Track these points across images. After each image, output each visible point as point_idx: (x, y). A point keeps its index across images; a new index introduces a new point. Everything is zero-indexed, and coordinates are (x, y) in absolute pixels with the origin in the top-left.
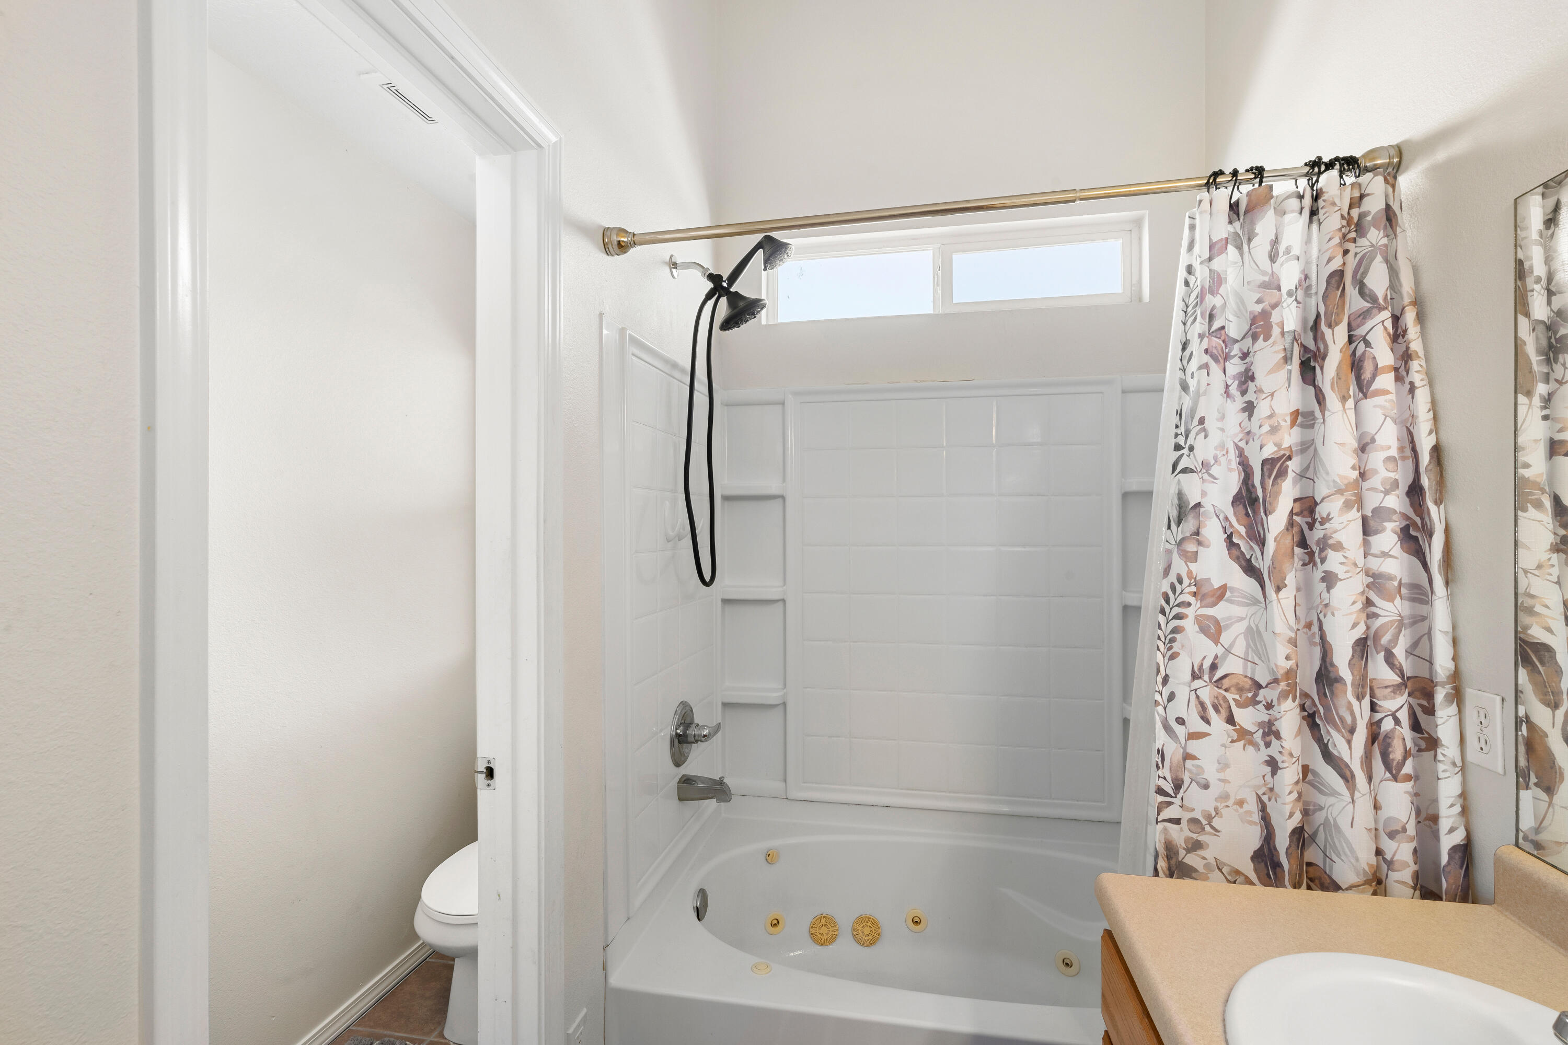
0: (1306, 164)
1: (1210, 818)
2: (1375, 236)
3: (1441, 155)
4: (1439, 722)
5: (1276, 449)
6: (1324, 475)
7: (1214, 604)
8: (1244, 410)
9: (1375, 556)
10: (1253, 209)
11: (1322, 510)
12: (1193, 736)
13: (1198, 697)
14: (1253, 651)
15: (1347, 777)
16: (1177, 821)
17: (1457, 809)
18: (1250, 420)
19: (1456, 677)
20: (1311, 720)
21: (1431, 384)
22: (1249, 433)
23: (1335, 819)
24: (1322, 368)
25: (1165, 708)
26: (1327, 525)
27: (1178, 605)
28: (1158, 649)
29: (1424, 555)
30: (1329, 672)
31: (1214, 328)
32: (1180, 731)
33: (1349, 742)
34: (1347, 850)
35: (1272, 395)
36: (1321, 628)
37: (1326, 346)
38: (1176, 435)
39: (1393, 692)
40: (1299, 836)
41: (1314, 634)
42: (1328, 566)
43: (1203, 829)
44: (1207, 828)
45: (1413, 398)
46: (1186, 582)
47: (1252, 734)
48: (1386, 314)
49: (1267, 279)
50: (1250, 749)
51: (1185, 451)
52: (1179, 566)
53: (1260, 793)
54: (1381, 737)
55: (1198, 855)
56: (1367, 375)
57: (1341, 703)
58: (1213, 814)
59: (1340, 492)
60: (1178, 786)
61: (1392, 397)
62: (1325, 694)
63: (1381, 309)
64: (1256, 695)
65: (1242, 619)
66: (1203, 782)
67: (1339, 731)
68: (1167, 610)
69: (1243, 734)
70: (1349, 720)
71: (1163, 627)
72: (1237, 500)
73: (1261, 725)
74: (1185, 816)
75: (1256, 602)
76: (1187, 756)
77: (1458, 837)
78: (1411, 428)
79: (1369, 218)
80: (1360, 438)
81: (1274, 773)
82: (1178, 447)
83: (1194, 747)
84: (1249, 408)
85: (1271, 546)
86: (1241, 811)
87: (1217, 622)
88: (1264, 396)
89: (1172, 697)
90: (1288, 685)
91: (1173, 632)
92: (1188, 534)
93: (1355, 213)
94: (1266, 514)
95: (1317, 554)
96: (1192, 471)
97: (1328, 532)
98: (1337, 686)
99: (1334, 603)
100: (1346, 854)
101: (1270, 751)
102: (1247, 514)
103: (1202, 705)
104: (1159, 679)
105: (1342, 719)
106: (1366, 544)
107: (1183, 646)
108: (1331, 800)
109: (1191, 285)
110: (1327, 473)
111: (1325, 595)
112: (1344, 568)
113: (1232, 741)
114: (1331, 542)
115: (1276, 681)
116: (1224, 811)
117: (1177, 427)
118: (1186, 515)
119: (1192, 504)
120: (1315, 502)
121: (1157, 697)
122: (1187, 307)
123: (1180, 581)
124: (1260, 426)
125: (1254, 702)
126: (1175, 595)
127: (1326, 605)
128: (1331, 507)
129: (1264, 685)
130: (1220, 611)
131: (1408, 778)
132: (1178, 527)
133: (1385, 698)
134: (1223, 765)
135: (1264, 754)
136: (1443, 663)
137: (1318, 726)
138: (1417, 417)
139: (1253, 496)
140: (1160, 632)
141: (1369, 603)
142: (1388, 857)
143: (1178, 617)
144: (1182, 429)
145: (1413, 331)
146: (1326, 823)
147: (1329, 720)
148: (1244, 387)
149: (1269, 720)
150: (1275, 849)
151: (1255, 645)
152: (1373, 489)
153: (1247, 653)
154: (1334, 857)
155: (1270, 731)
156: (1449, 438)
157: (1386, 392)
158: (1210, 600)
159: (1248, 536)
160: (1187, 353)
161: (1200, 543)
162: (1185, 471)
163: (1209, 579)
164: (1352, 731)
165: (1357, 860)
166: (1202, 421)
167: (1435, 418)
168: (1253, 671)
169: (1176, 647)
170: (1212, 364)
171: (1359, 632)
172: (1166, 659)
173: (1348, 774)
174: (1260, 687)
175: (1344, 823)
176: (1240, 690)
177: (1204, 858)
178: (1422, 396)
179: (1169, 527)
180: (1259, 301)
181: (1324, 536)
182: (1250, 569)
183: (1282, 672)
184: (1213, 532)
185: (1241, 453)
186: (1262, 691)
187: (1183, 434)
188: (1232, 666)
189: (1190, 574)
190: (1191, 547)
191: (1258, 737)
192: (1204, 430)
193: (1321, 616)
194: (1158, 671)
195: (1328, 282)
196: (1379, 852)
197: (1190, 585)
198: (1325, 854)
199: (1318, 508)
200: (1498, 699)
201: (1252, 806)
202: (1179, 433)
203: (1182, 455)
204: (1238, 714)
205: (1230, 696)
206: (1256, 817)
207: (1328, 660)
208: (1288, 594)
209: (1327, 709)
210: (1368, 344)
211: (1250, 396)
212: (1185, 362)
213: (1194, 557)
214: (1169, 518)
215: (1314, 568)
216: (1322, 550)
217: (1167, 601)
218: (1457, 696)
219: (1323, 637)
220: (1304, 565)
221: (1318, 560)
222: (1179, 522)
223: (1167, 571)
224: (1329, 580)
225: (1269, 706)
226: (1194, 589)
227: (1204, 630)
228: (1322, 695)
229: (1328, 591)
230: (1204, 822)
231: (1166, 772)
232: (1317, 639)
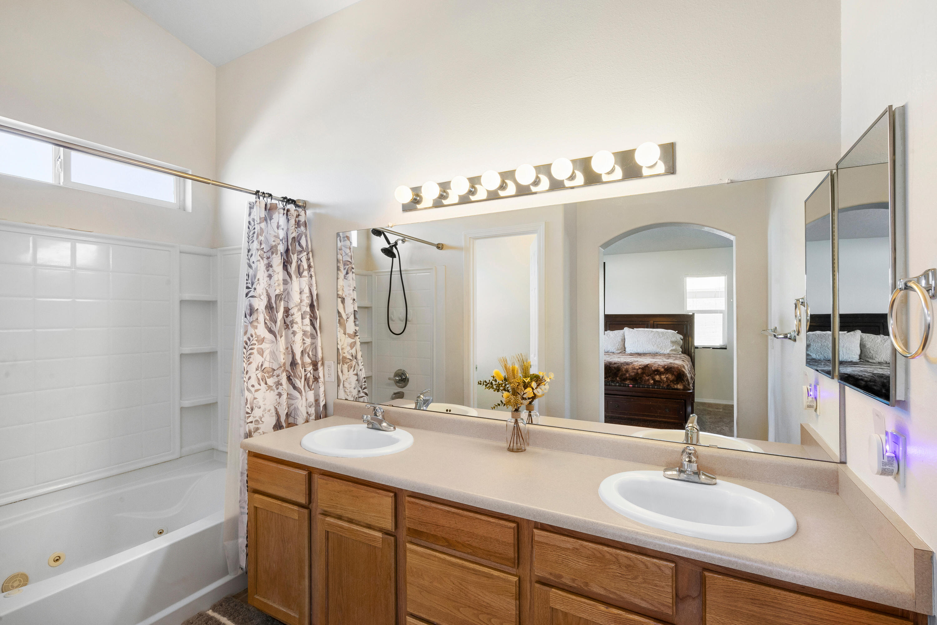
0: (282, 197)
1: (261, 418)
2: (302, 228)
3: (318, 211)
4: (320, 371)
5: (279, 291)
6: (292, 300)
7: (262, 344)
8: (268, 276)
9: (305, 326)
10: (272, 209)
11: (291, 312)
12: (257, 391)
13: (257, 377)
14: (272, 359)
15: (300, 393)
16: (251, 422)
17: (324, 395)
18: (270, 280)
19: (322, 359)
20: (289, 379)
21: (315, 276)
22: (270, 285)
23: (297, 406)
24: (291, 267)
25: (247, 383)
26: (293, 316)
27: (251, 345)
28: (244, 362)
29: (314, 325)
30: (295, 362)
31: (261, 248)
32: (253, 389)
33: (301, 382)
34: (301, 414)
35: (278, 273)
36: (292, 349)
37: (292, 260)
38: (247, 283)
39: (310, 365)
40: (288, 415)
41: (289, 351)
42: (294, 329)
43: (259, 423)
44: (261, 422)
45: (311, 279)
46: (254, 336)
47: (272, 386)
48: (305, 253)
49: (276, 234)
50: (272, 392)
51: (252, 290)
52: (251, 331)
53: (275, 405)
54: (307, 379)
55: (258, 432)
56: (301, 271)
57: (298, 370)
58: (262, 416)
59: (296, 306)
60: (252, 410)
61: (307, 278)
62: (294, 369)
63: (305, 252)
64: (273, 373)
65: (268, 348)
66: (259, 406)
67: (298, 379)
68: (247, 347)
69: (270, 388)
70: (300, 375)
71: (245, 353)
72: (266, 307)
73: (275, 383)
74: (254, 420)
75: (273, 342)
76: (255, 398)
77: (323, 403)
78: (310, 288)
79: (301, 223)
80: (300, 289)
81: (280, 397)
82: (248, 288)
83: (257, 395)
84: (270, 276)
85: (279, 323)
86: (269, 413)
87: (262, 350)
88: (276, 273)
89: (249, 378)
90: (284, 368)
91: (250, 354)
92: (254, 319)
93: (297, 219)
94: (277, 313)
95: (290, 326)
96: (255, 297)
97: (294, 318)
98: (297, 365)
99: (296, 340)
100: (301, 416)
101: (279, 391)
102: (269, 313)
103: (258, 379)
104: (245, 373)
105: (299, 375)
106: (302, 322)
107: (253, 359)
108: (296, 401)
109: (250, 229)
110: (293, 300)
111: (293, 338)
112: (298, 329)
113: (267, 390)
114: (294, 321)
115: (281, 367)
116: (265, 415)
117: (247, 280)
118: (253, 313)
119: (256, 309)
120: (289, 309)
121: (245, 379)
122: (249, 236)
123: (252, 336)
124: (275, 283)
125: (273, 376)
126: (250, 341)
127: (294, 341)
128: (294, 311)
129: (276, 369)
130: (264, 346)
131: (313, 389)
132: (250, 316)
133: (308, 367)
134: (264, 399)
135: (276, 392)
136: (320, 355)
137: (291, 379)
138: (313, 285)
139: (272, 306)
140: (244, 355)
141: (303, 340)
142: (309, 413)
143: (251, 349)
144: (250, 281)
145: (311, 260)
146: (295, 409)
147: (295, 376)
148: (268, 269)
149: (278, 381)
150: (281, 422)
151: (273, 356)
152: (304, 305)
153: (270, 360)
154: (297, 418)
155: (278, 384)
156: (320, 293)
157: (306, 277)
158: (260, 342)
159: (270, 320)
160: (250, 254)
161: (258, 323)
162: (252, 297)
163: (260, 335)
164: (301, 378)
165: (303, 416)
166: (258, 280)
167: (316, 286)
168: (272, 366)
169: (251, 360)
170: (261, 260)
171: (301, 349)
172: (247, 365)
173: (301, 391)
174: (275, 370)
175: (300, 407)
176: (268, 372)
177: (260, 433)
178: (314, 278)
179: (246, 317)
180: (274, 241)
181: (293, 320)
182: (271, 331)
183: (282, 364)
184: (261, 318)
185: (267, 292)
186: (275, 371)
187: (250, 283)
188: (266, 365)
189: (255, 333)
190: (255, 324)
191: (274, 387)
192: (259, 283)
193: (292, 345)
194: (245, 370)
195: (292, 240)
196: (307, 413)
197: (255, 337)
198: (294, 418)
199: (290, 311)
200: (333, 362)
201: (273, 411)
202: (248, 282)
203: (251, 291)
204: (268, 381)
205: (266, 375)
206: (274, 414)
207: (294, 358)
208: (283, 338)
209: (294, 373)
210: (301, 261)
211: (270, 272)
212: (249, 257)
213: (256, 327)
214: (245, 313)
215: (289, 330)
216: (291, 324)
217: (247, 344)
218: (323, 364)
219: (292, 352)
220: (285, 329)
221: (290, 327)
222: (251, 315)
223: (246, 333)
224: (294, 333)
225: (278, 376)
226: (256, 339)
227: (259, 353)
228: (293, 369)
229: (294, 337)
230: (259, 420)
231: (248, 406)
232: (290, 352)
